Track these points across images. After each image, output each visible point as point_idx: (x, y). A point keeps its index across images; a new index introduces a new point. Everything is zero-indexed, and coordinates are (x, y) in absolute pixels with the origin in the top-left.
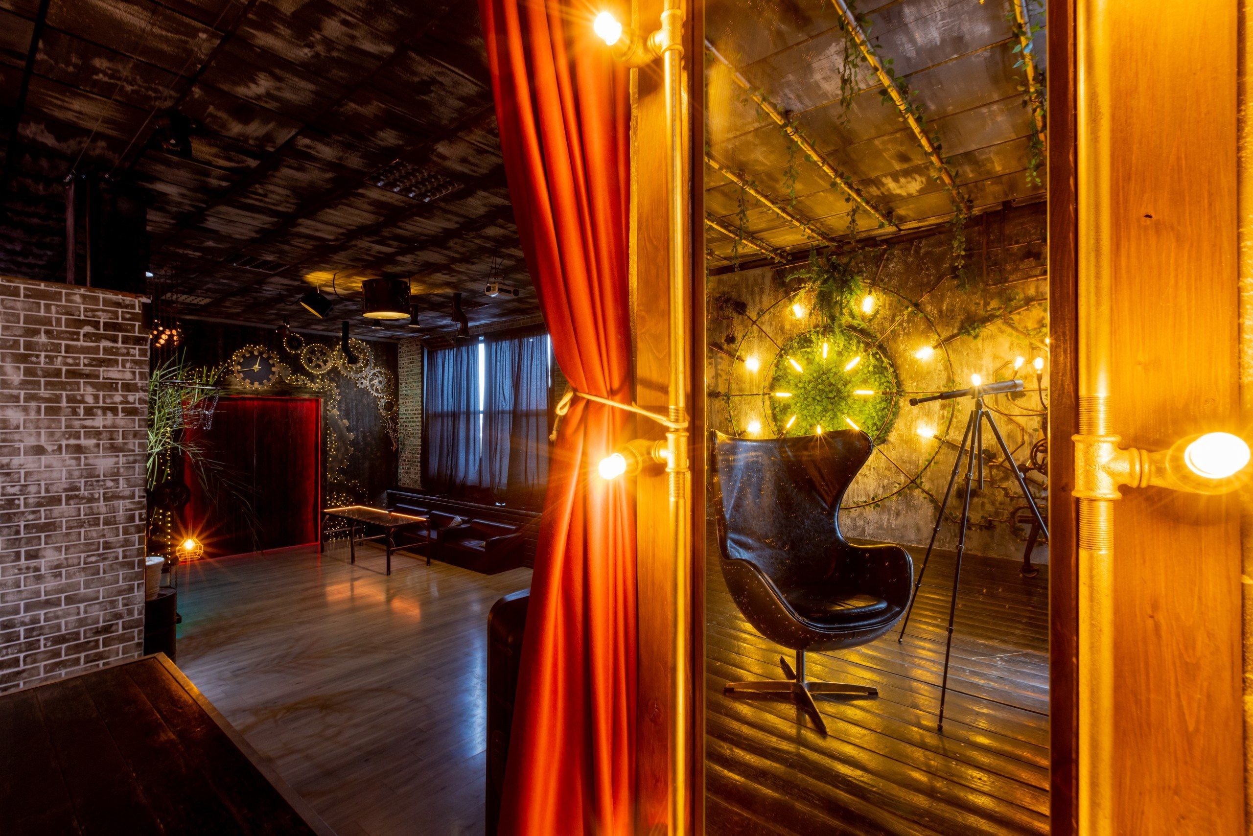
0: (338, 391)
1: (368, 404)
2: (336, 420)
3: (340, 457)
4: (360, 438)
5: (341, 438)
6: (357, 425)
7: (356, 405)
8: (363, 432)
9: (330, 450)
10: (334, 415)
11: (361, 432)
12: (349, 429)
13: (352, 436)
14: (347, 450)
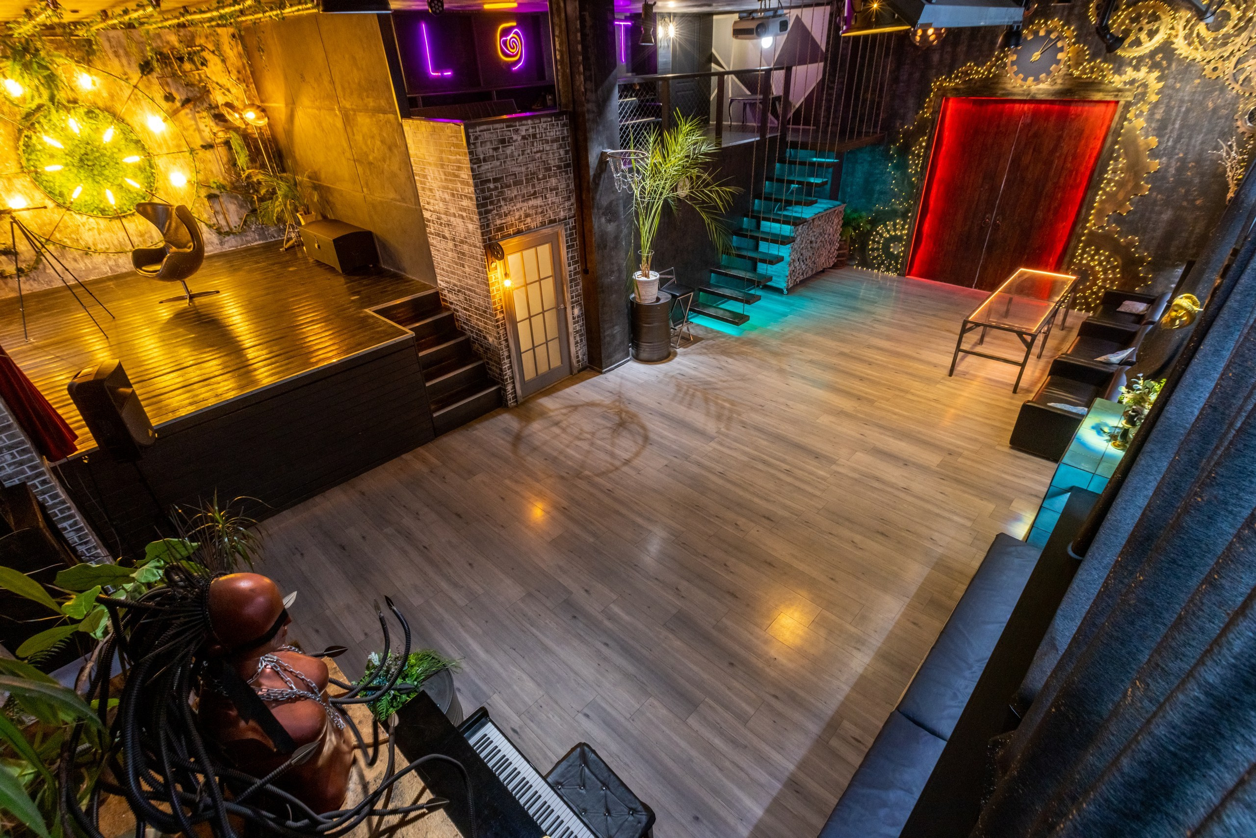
0: (1161, 84)
1: (1215, 110)
2: (1137, 137)
3: (1121, 196)
4: (1172, 171)
5: (1135, 169)
6: (1174, 147)
7: (1188, 111)
8: (1183, 161)
9: (1108, 183)
10: (1135, 129)
11: (1179, 159)
12: (1154, 153)
13: (1155, 165)
14: (1137, 186)
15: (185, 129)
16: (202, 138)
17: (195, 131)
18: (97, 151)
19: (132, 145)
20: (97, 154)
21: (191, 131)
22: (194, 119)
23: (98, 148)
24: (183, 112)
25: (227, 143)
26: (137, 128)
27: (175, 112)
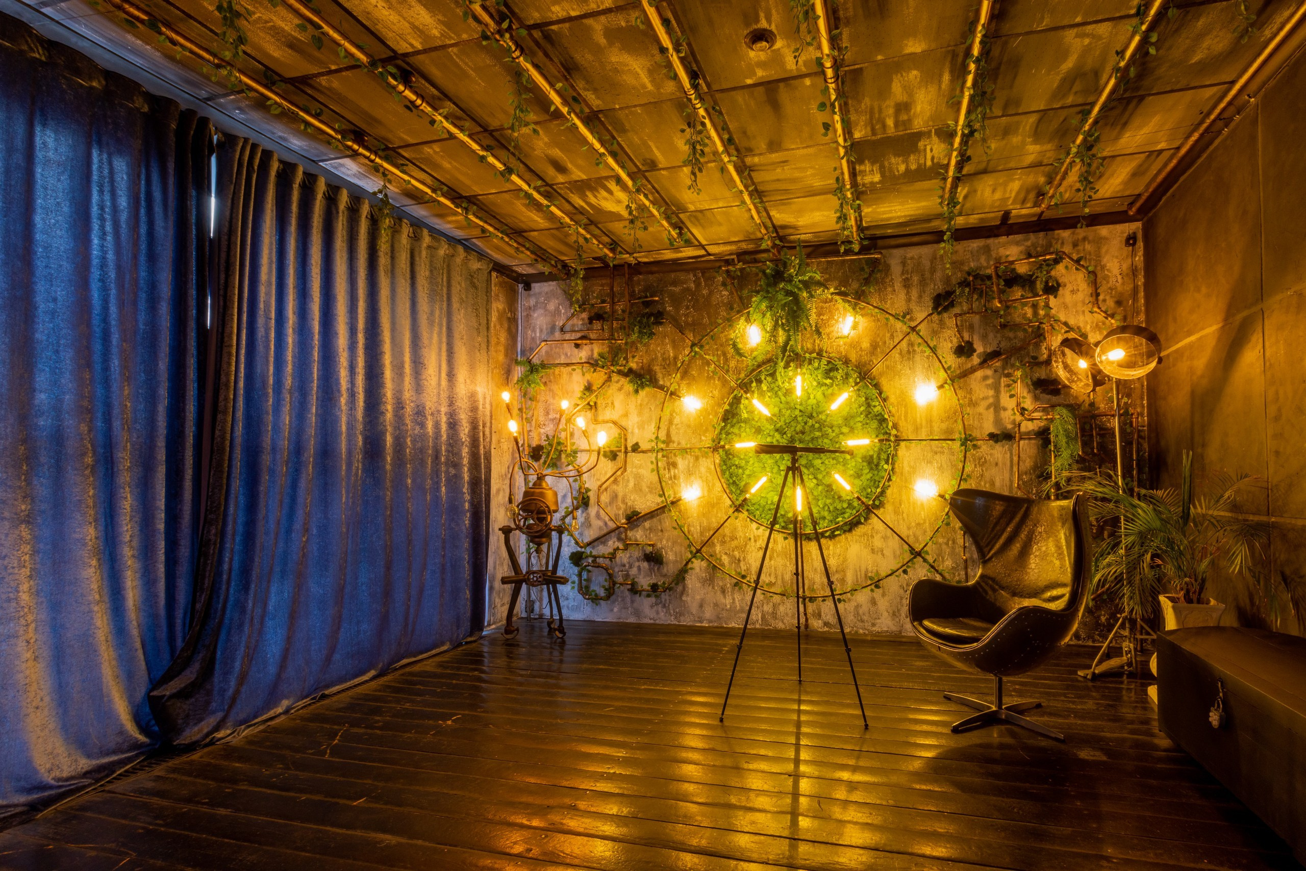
15: (973, 404)
16: (998, 421)
17: (988, 408)
18: (820, 429)
19: (874, 424)
20: (818, 434)
21: (981, 409)
22: (996, 388)
23: (822, 425)
24: (979, 374)
25: (1043, 435)
26: (892, 399)
27: (965, 374)
